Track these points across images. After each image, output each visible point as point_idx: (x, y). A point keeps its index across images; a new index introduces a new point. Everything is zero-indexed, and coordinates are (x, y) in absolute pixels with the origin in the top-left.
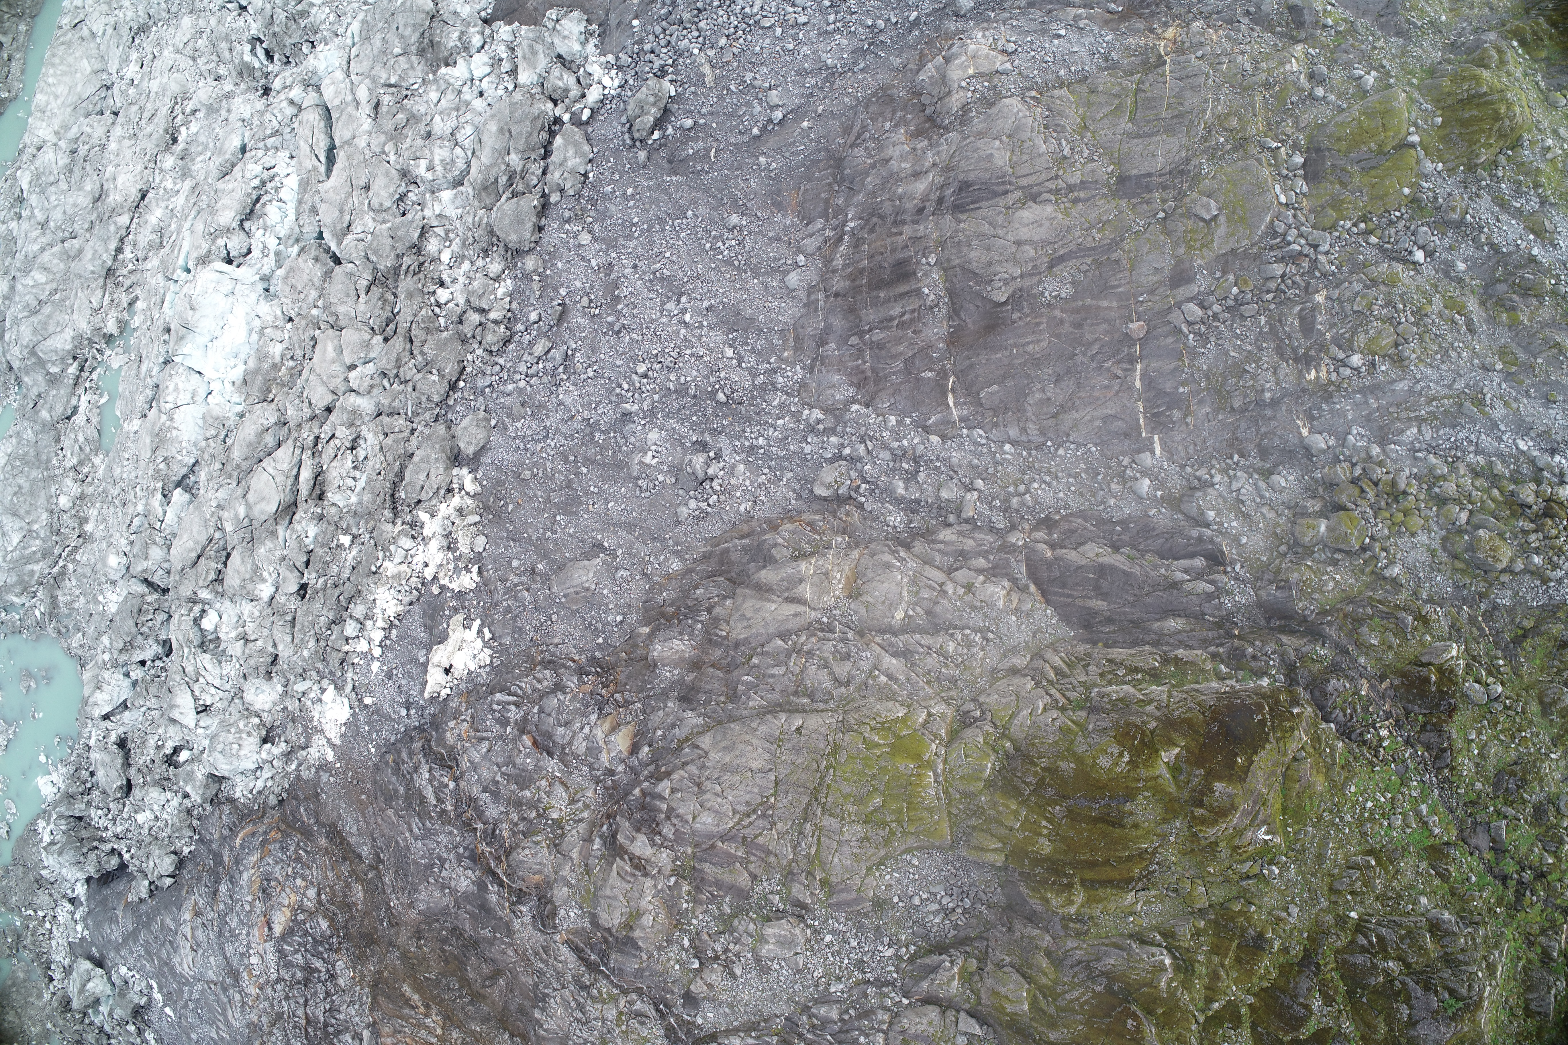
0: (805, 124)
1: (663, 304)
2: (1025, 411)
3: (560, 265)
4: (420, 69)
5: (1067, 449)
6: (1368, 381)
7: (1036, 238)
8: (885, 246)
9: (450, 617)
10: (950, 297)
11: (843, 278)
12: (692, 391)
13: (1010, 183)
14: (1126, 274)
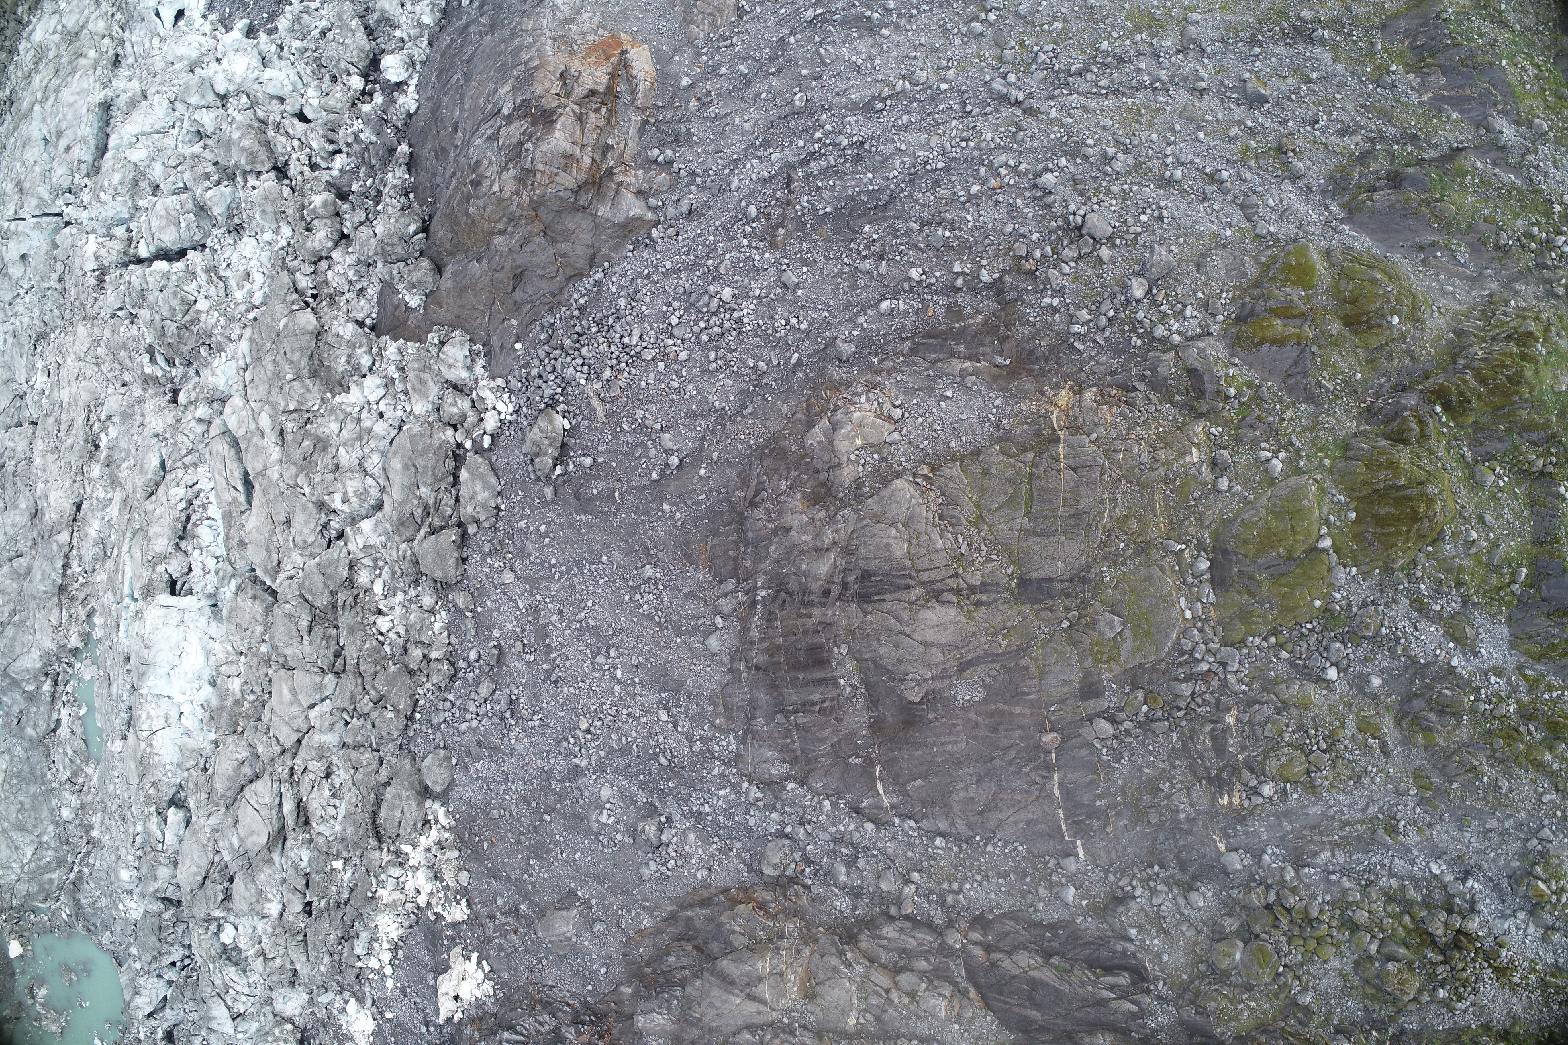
0: (702, 472)
1: (595, 655)
2: (951, 807)
3: (489, 603)
4: (316, 388)
5: (995, 846)
6: (1280, 808)
7: (943, 641)
8: (796, 626)
9: (450, 949)
10: (867, 689)
11: (762, 651)
12: (635, 753)
13: (911, 577)
14: (1036, 682)
